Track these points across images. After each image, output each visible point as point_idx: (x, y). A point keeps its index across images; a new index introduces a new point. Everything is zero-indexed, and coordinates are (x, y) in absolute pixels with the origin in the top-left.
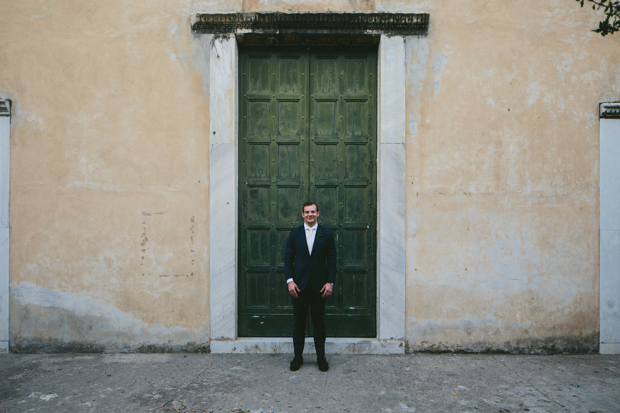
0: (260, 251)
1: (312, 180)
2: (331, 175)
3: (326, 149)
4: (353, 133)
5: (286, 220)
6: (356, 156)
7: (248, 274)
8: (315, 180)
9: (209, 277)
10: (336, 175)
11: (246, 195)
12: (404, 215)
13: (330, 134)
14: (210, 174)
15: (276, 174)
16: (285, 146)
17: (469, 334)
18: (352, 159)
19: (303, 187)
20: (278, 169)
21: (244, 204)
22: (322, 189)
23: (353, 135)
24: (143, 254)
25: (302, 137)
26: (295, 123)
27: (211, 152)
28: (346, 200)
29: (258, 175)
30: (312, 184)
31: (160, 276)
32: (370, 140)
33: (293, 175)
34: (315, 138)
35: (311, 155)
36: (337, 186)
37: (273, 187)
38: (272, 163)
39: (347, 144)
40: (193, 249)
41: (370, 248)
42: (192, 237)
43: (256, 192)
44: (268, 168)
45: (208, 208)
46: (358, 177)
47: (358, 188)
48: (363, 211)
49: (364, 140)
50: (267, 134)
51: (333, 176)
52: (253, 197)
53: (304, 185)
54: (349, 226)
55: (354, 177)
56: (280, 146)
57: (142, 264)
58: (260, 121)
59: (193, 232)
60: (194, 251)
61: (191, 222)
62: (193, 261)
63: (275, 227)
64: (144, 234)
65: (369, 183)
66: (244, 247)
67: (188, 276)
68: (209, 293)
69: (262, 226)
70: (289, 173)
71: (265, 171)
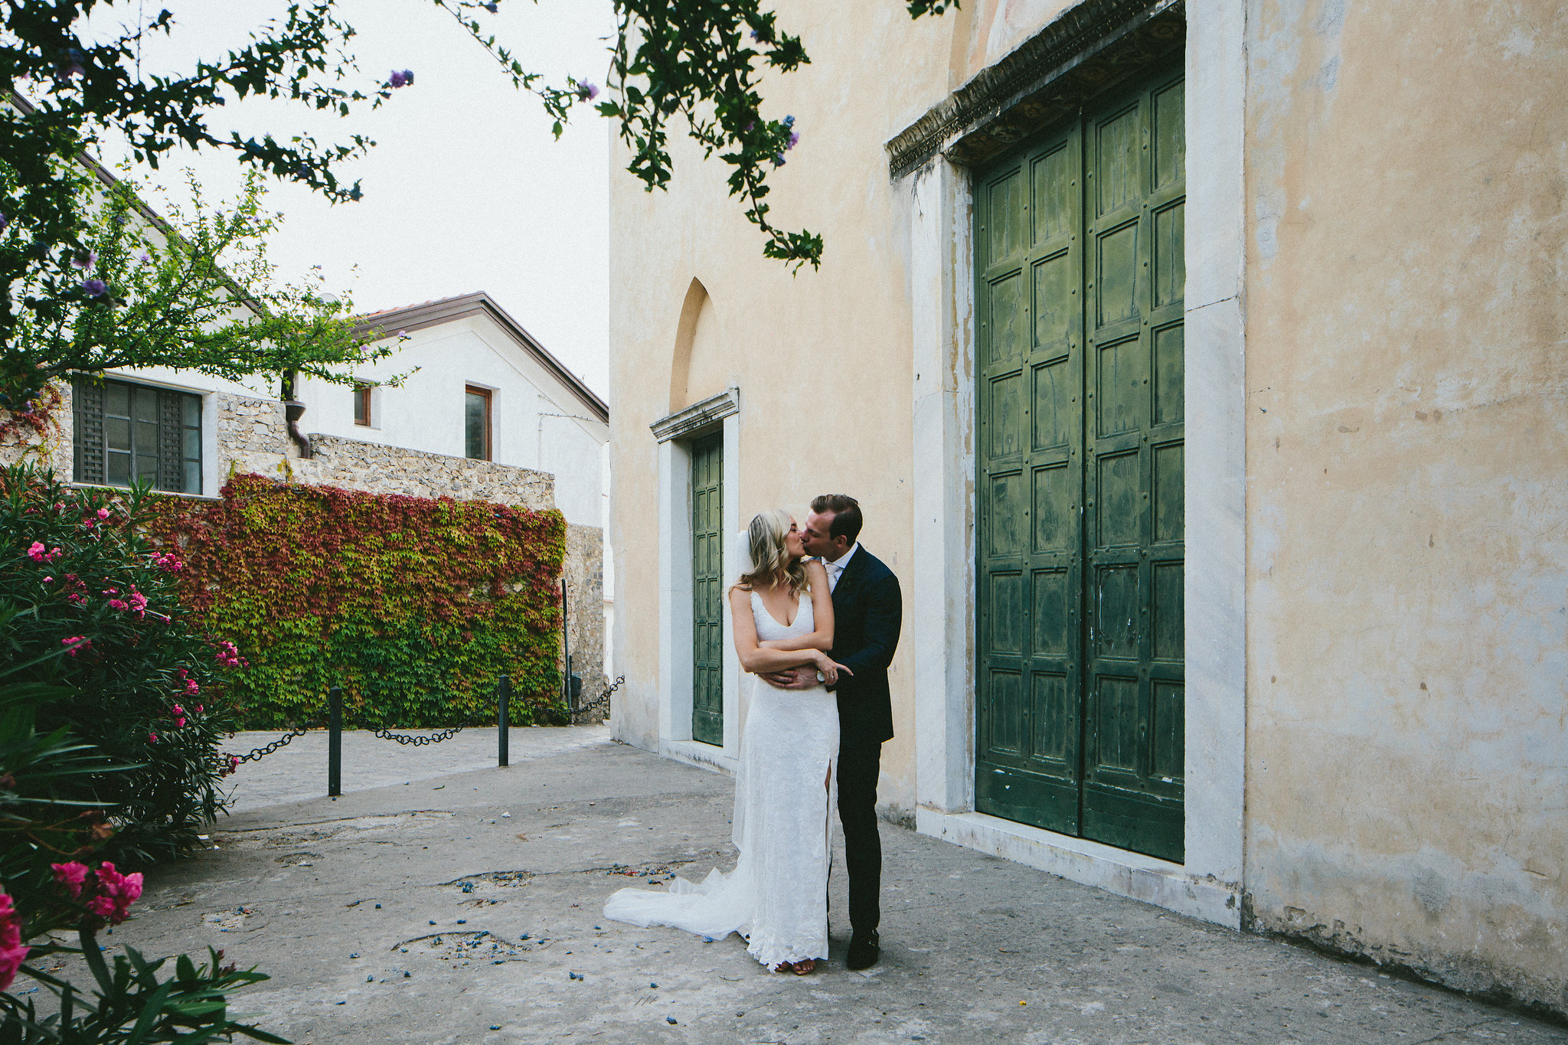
0: (1008, 622)
1: (1091, 441)
2: (1129, 422)
3: (1119, 355)
4: (1173, 294)
5: (1049, 547)
6: (1177, 358)
7: (989, 674)
8: (1097, 443)
10: (1139, 419)
11: (989, 498)
12: (1245, 513)
13: (1126, 313)
14: (914, 463)
15: (1029, 443)
16: (1046, 370)
17: (1433, 917)
18: (1170, 367)
19: (1074, 464)
20: (1036, 428)
21: (985, 518)
22: (1112, 462)
23: (1173, 302)
25: (1073, 339)
26: (1063, 308)
27: (915, 418)
28: (1156, 484)
29: (1006, 451)
30: (1091, 454)
34: (1096, 334)
36: (1138, 448)
37: (1027, 473)
38: (1024, 415)
39: (1157, 330)
43: (1003, 488)
44: (1021, 429)
45: (912, 534)
50: (1019, 351)
51: (1130, 425)
52: (999, 501)
53: (1075, 457)
54: (1161, 555)
55: (1175, 416)
56: (1039, 374)
58: (1008, 322)
63: (1029, 566)
69: (1009, 565)
70: (1052, 432)
71: (1015, 438)
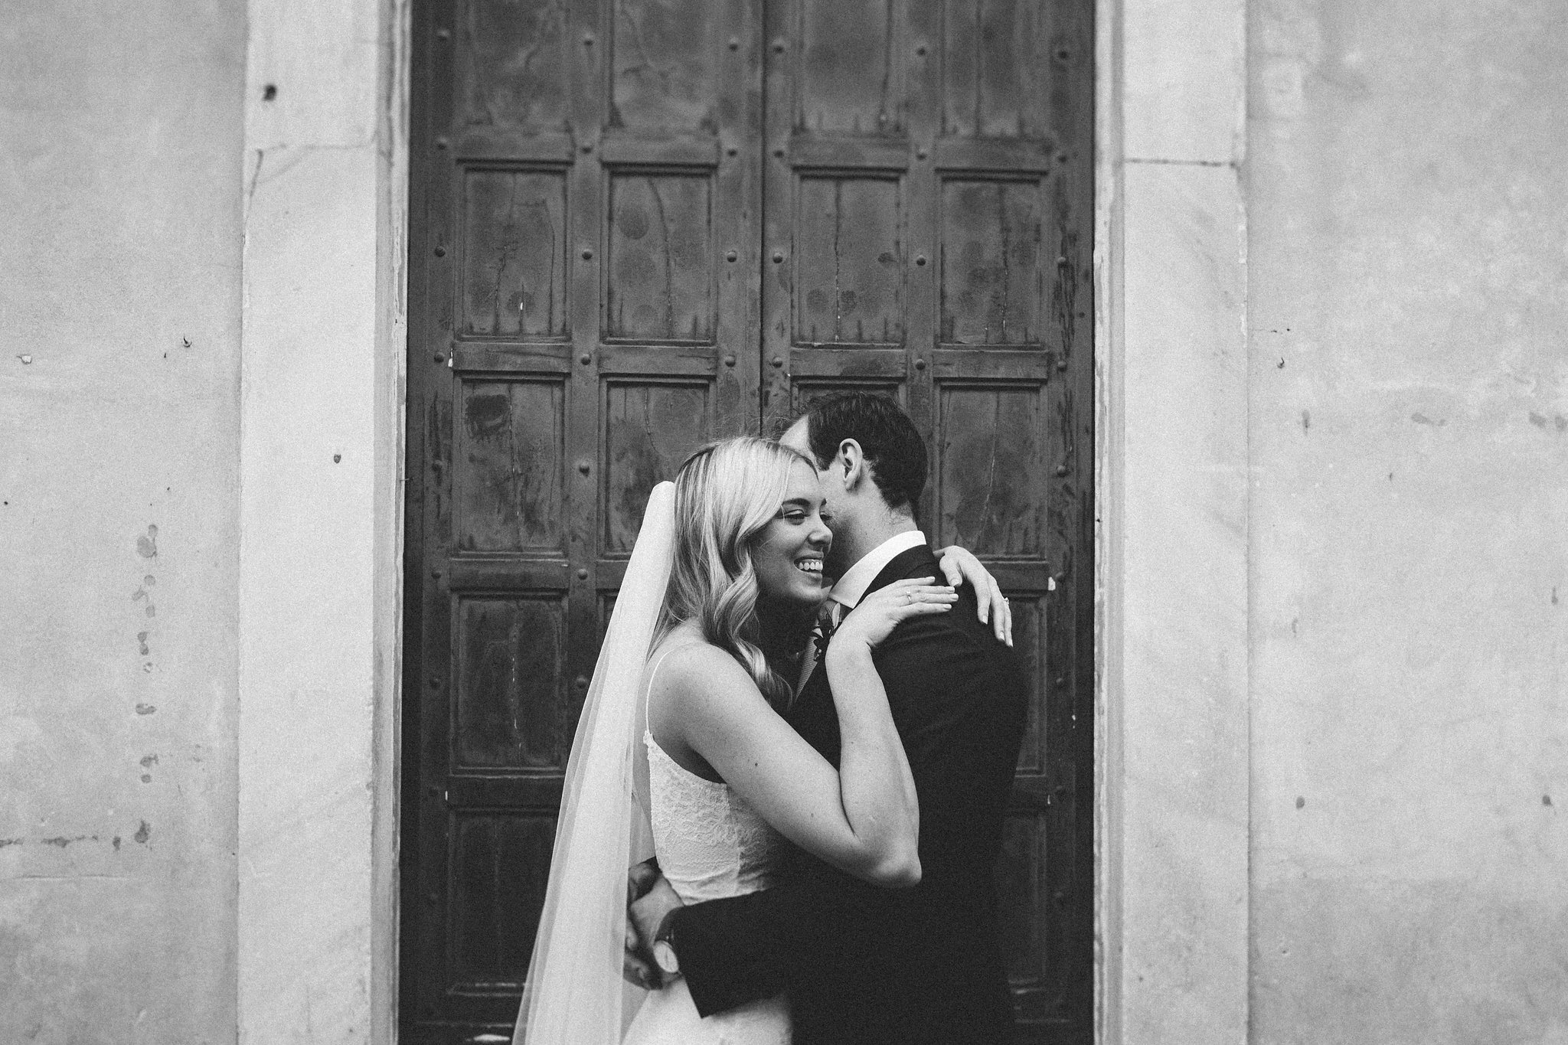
0: (513, 702)
1: (779, 348)
2: (873, 328)
3: (846, 200)
4: (979, 123)
6: (992, 233)
7: (452, 818)
8: (793, 353)
9: (231, 843)
10: (897, 326)
11: (448, 422)
12: (1242, 524)
13: (867, 125)
14: (246, 306)
15: (596, 323)
16: (642, 181)
18: (974, 249)
19: (732, 387)
20: (610, 293)
21: (436, 469)
23: (978, 137)
25: (729, 140)
26: (696, 69)
27: (252, 193)
28: (942, 453)
29: (509, 324)
30: (777, 371)
32: (1063, 159)
33: (684, 326)
34: (792, 145)
35: (772, 228)
36: (902, 380)
37: (585, 384)
38: (580, 262)
39: (948, 175)
40: (146, 701)
41: (1060, 687)
42: (142, 637)
43: (499, 406)
44: (558, 287)
45: (233, 484)
46: (1004, 341)
47: (1004, 396)
48: (1027, 507)
49: (1031, 159)
50: (558, 122)
51: (878, 334)
52: (481, 433)
53: (737, 373)
55: (983, 336)
56: (621, 184)
58: (522, 55)
59: (151, 610)
60: (152, 710)
61: (139, 558)
62: (146, 761)
63: (591, 583)
65: (1054, 369)
66: (434, 686)
67: (122, 843)
68: (230, 930)
69: (526, 577)
70: (661, 313)
71: (542, 303)
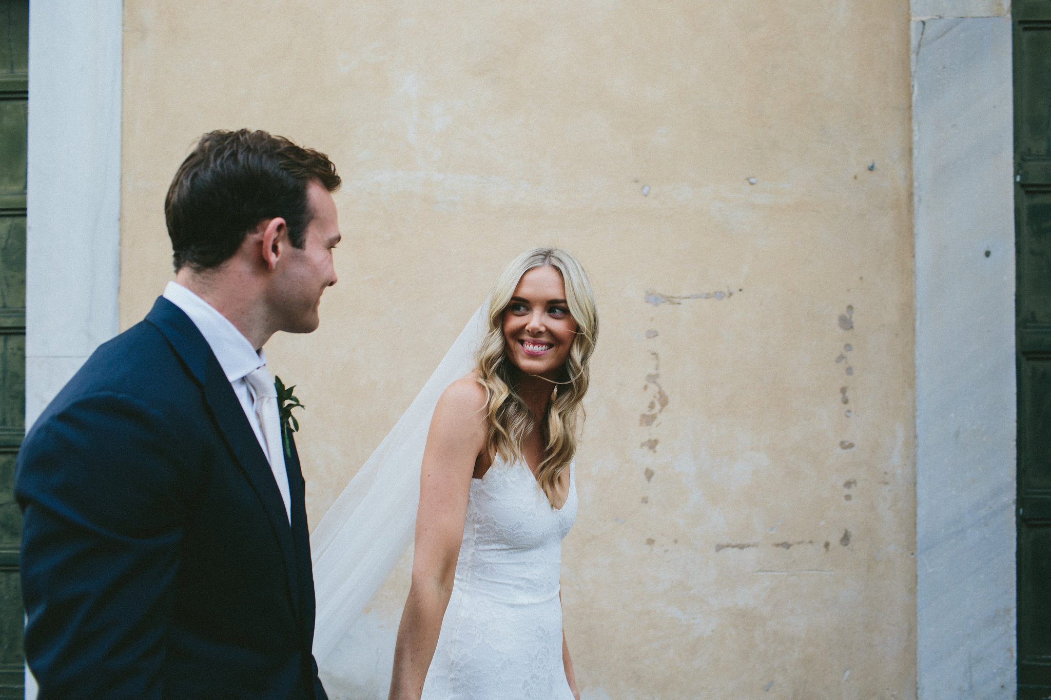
9: (912, 548)
14: (916, 138)
24: (648, 459)
27: (918, 53)
31: (719, 548)
40: (847, 438)
42: (843, 390)
45: (908, 274)
57: (645, 500)
59: (849, 371)
60: (851, 446)
61: (841, 331)
62: (848, 484)
64: (653, 378)
67: (831, 547)
